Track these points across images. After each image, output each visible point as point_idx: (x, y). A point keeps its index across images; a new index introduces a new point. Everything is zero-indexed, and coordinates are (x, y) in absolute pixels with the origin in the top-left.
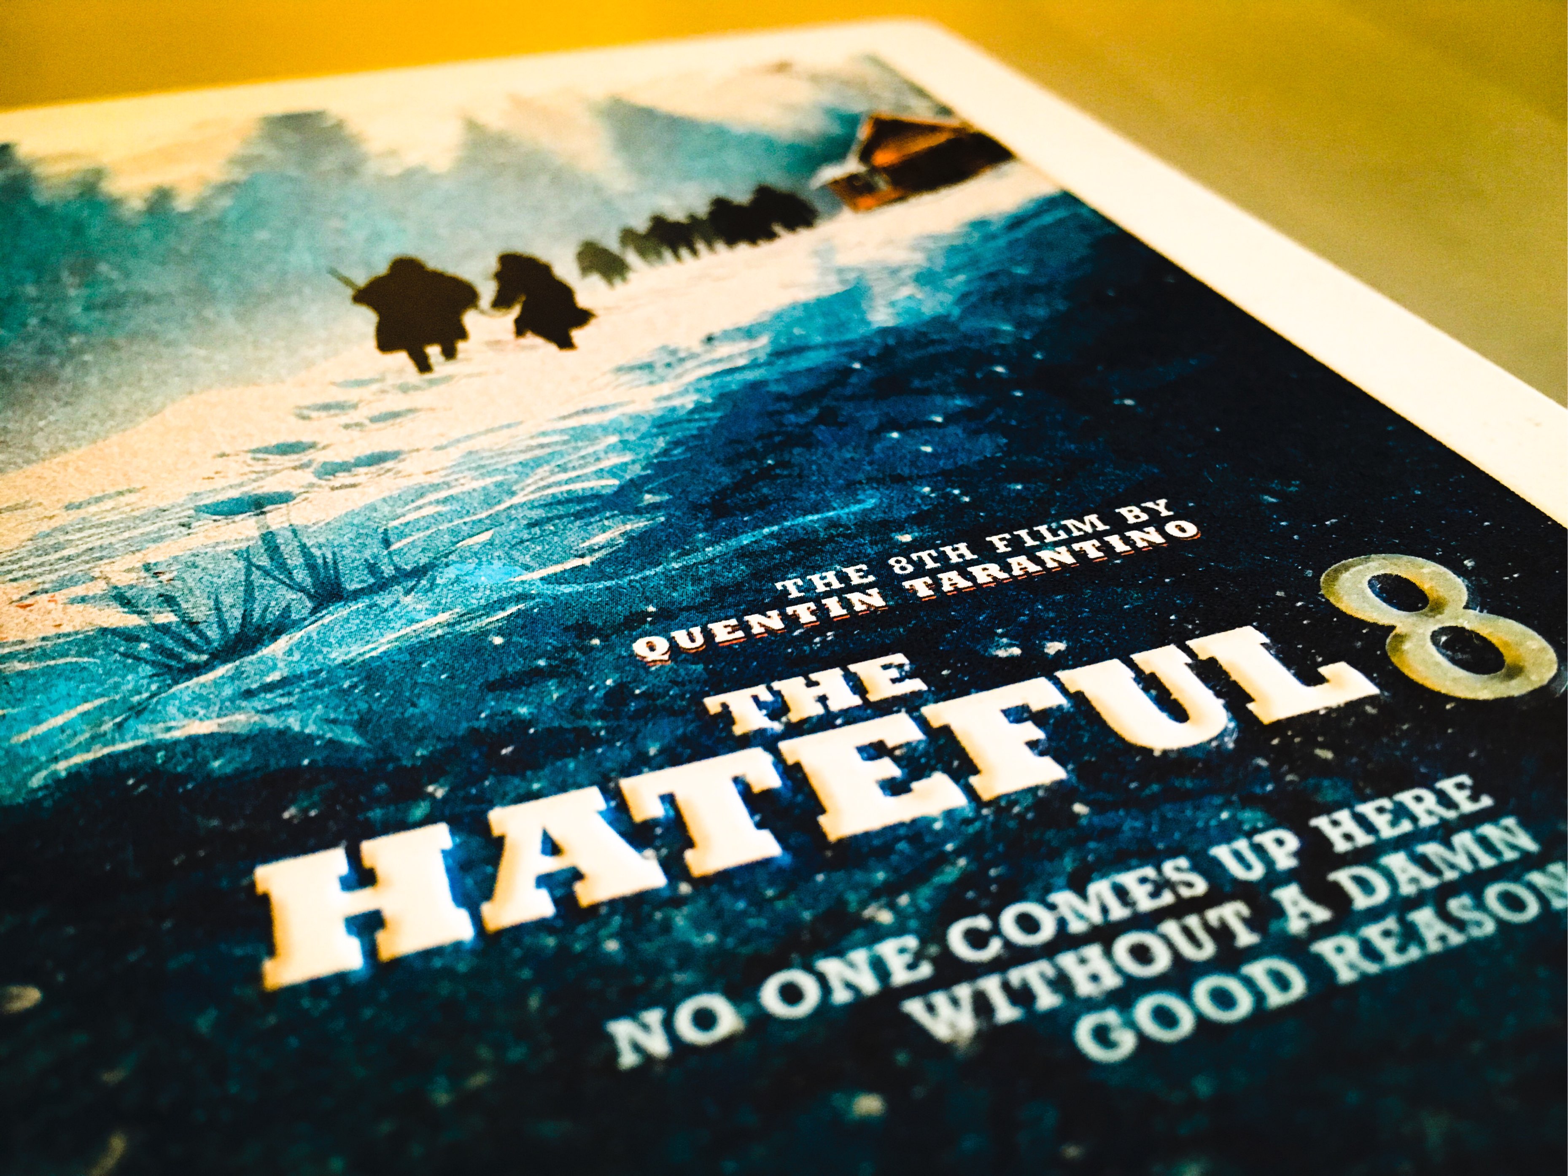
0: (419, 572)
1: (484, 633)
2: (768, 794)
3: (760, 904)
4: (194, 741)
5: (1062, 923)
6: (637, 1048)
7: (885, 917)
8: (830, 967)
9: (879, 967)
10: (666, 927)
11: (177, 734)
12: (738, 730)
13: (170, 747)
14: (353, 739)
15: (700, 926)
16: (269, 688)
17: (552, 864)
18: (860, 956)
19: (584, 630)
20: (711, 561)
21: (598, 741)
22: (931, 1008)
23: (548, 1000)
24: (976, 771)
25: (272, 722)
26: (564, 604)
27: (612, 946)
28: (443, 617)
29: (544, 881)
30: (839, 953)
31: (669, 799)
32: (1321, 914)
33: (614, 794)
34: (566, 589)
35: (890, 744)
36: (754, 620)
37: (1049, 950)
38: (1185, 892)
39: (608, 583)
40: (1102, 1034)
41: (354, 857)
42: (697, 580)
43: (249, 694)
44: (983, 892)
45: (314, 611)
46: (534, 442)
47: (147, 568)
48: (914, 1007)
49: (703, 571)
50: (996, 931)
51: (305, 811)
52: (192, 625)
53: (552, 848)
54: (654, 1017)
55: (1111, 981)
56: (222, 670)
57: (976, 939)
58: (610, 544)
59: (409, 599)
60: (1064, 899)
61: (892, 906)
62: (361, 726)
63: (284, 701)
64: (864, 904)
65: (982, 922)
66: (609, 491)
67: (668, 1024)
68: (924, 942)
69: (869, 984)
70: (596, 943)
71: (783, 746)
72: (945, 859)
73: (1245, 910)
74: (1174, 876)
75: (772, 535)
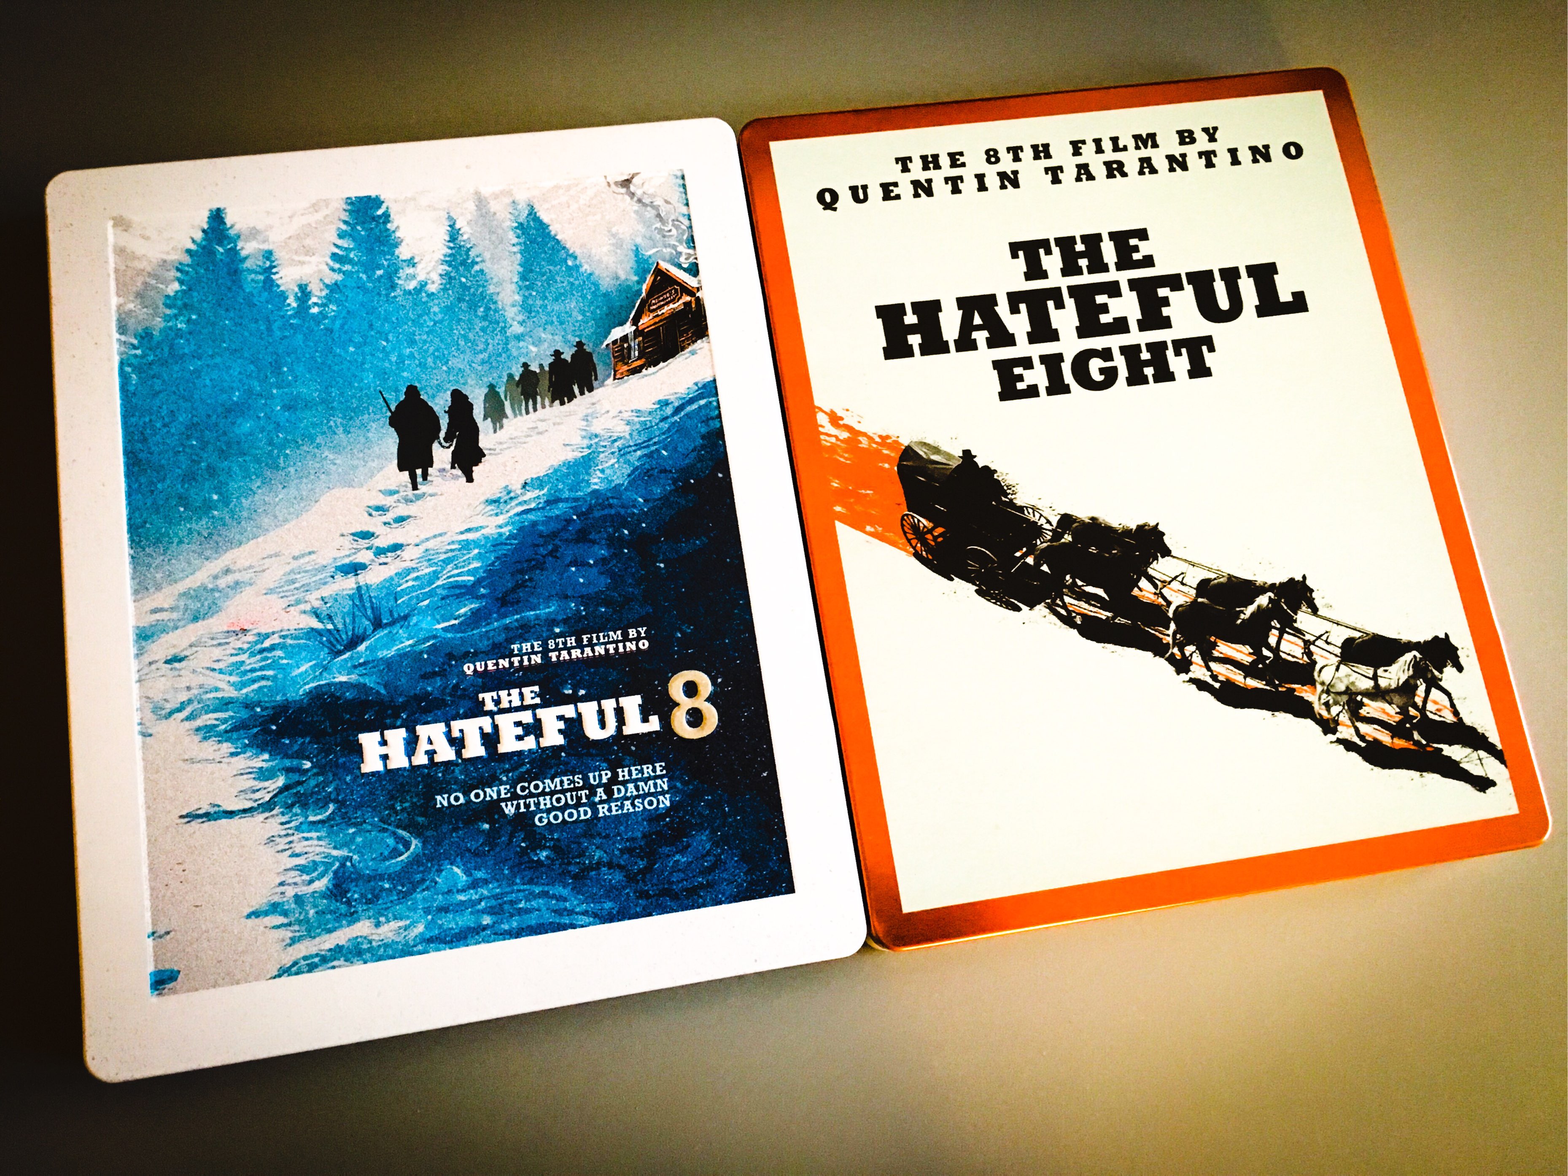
0: (406, 617)
1: (421, 653)
2: (488, 734)
3: (477, 769)
4: (341, 683)
5: (544, 788)
6: (441, 803)
7: (505, 779)
8: (488, 790)
9: (499, 793)
10: (453, 771)
11: (337, 680)
12: (486, 708)
13: (336, 684)
14: (383, 691)
15: (461, 774)
16: (361, 665)
17: (430, 747)
18: (495, 789)
19: (450, 656)
20: (494, 630)
21: (446, 705)
22: (507, 806)
23: (424, 787)
24: (542, 737)
25: (362, 680)
26: (445, 642)
27: (440, 775)
28: (411, 642)
29: (427, 752)
30: (491, 787)
31: (461, 731)
32: (604, 797)
33: (448, 726)
34: (449, 635)
35: (524, 722)
36: (501, 661)
37: (539, 795)
38: (577, 785)
39: (462, 635)
40: (540, 820)
41: (382, 735)
42: (489, 639)
43: (355, 667)
44: (530, 776)
45: (373, 632)
46: (449, 547)
47: (322, 599)
48: (503, 804)
49: (491, 634)
50: (528, 788)
51: (370, 716)
52: (338, 631)
53: (430, 742)
54: (446, 796)
55: (549, 806)
56: (347, 655)
57: (523, 789)
58: (465, 615)
59: (401, 631)
60: (548, 781)
61: (507, 776)
62: (385, 686)
63: (364, 671)
64: (501, 774)
65: (526, 785)
66: (469, 584)
67: (449, 798)
68: (511, 788)
69: (495, 797)
70: (437, 773)
71: (496, 717)
72: (523, 764)
73: (587, 792)
74: (576, 780)
75: (517, 620)
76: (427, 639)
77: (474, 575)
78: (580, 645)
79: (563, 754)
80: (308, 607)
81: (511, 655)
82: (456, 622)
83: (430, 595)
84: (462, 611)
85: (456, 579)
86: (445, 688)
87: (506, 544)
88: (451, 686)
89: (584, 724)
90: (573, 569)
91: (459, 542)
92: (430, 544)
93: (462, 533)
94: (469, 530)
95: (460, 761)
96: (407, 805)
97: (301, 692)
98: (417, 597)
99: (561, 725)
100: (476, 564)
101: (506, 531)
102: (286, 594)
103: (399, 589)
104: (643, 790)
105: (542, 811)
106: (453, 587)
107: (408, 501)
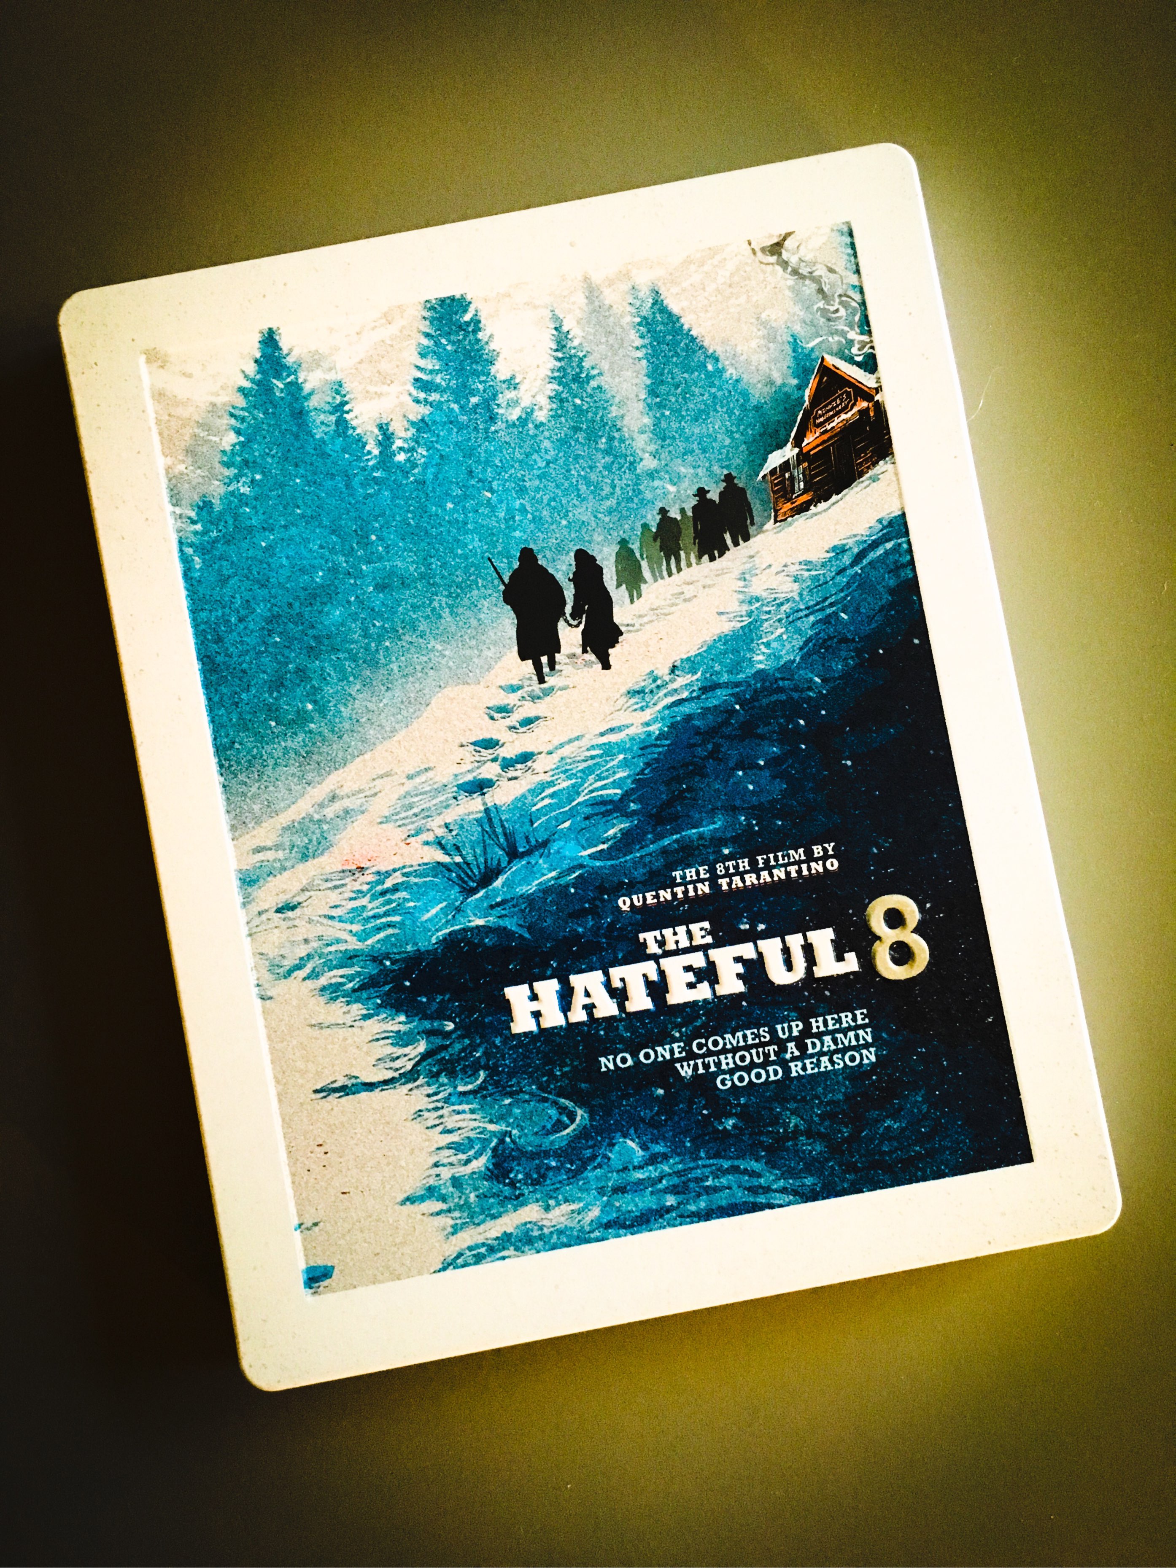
0: (545, 844)
1: (567, 886)
2: (653, 982)
3: (644, 1025)
4: (477, 927)
5: (725, 1044)
6: (606, 1066)
7: (677, 1035)
8: (659, 1049)
9: (672, 1052)
11: (473, 924)
12: (649, 951)
13: (471, 929)
14: (527, 935)
15: (627, 1031)
16: (498, 905)
17: (587, 1001)
18: (667, 1047)
19: (602, 889)
20: (651, 854)
21: (603, 949)
22: (682, 1067)
23: (585, 1047)
24: (718, 983)
25: (501, 923)
26: (595, 872)
28: (553, 874)
29: (585, 1007)
30: (662, 1045)
31: (622, 980)
32: (797, 1053)
33: (606, 974)
34: (598, 864)
35: (694, 966)
36: (662, 893)
37: (718, 1053)
38: (763, 1039)
39: (613, 862)
40: (723, 1082)
41: (531, 988)
42: (645, 865)
43: (492, 907)
45: (509, 863)
46: (588, 754)
47: (447, 826)
48: (678, 1065)
49: (647, 859)
50: (706, 1045)
51: (515, 966)
52: (468, 864)
53: (587, 994)
55: (732, 1066)
56: (482, 893)
57: (700, 1046)
58: (615, 837)
59: (541, 861)
60: (728, 1036)
61: (680, 1032)
62: (530, 929)
63: (503, 912)
65: (703, 1041)
66: (616, 798)
69: (668, 1057)
70: (599, 1030)
71: (662, 961)
72: (699, 1016)
73: (776, 1048)
74: (761, 1033)
75: (676, 841)
76: (572, 870)
77: (621, 789)
78: (755, 869)
79: (744, 1003)
80: (430, 837)
81: (673, 884)
82: (605, 846)
83: (571, 814)
84: (611, 832)
85: (600, 793)
86: (599, 928)
87: (656, 746)
88: (605, 925)
89: (766, 966)
90: (740, 773)
91: (599, 746)
92: (566, 751)
93: (602, 734)
94: (612, 730)
95: (624, 1015)
96: (566, 1069)
97: (434, 940)
98: (556, 818)
99: (740, 968)
100: (621, 774)
101: (655, 729)
102: (404, 821)
103: (534, 809)
104: (843, 1043)
105: (724, 1072)
106: (597, 804)
107: (534, 698)
